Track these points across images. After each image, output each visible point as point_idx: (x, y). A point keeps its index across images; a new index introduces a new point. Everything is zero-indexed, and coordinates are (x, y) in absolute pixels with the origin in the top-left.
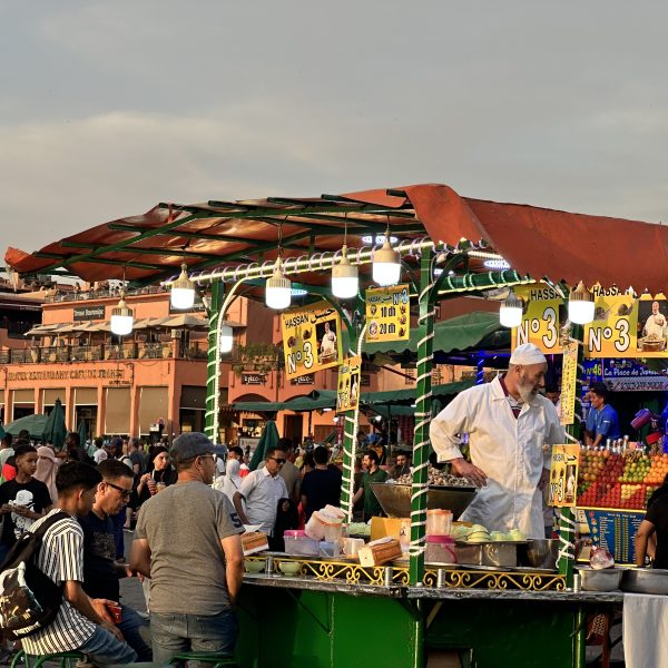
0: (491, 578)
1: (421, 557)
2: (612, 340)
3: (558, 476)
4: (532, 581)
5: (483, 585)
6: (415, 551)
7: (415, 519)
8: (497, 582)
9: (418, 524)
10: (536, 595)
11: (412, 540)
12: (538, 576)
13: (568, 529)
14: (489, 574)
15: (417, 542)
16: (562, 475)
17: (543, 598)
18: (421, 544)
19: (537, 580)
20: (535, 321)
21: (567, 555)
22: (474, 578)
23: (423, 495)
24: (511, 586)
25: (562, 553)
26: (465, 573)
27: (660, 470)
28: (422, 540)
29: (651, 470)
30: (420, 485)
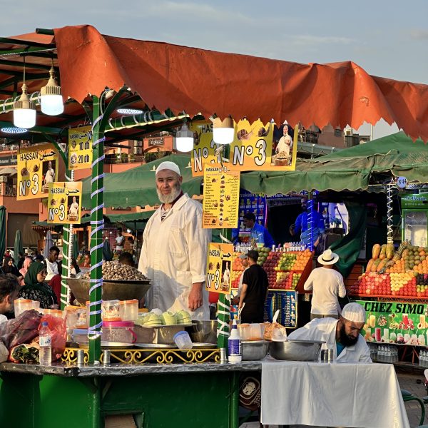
0: (159, 354)
1: (98, 340)
2: (253, 156)
3: (215, 267)
4: (194, 356)
5: (153, 361)
6: (93, 335)
7: (92, 309)
8: (164, 357)
9: (95, 313)
10: (191, 368)
11: (91, 326)
12: (199, 351)
13: (224, 313)
14: (158, 351)
15: (94, 327)
16: (218, 267)
17: (198, 370)
18: (98, 330)
19: (199, 354)
20: (205, 149)
21: (223, 333)
22: (144, 355)
23: (99, 288)
24: (176, 360)
25: (219, 332)
26: (137, 351)
27: (302, 262)
28: (98, 326)
29: (296, 262)
30: (95, 281)
